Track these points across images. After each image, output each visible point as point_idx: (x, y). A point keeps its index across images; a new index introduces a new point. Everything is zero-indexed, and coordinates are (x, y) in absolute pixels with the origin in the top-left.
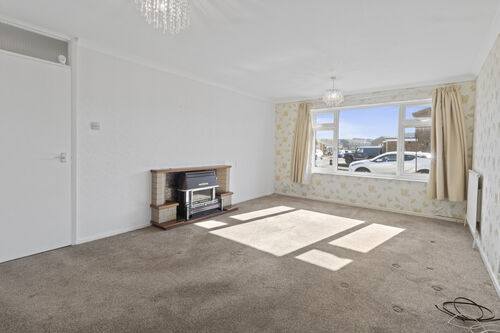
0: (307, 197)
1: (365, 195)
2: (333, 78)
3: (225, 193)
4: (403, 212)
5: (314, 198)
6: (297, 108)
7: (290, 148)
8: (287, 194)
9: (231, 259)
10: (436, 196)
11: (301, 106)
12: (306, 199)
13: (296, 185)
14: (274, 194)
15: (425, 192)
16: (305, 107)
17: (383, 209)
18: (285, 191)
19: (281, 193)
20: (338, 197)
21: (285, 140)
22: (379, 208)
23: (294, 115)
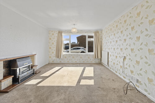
0: (62, 62)
1: (79, 59)
2: (74, 25)
3: (34, 66)
4: (89, 63)
5: (64, 62)
6: (57, 32)
7: (55, 46)
8: (54, 62)
9: (59, 94)
10: (96, 58)
11: (59, 32)
12: (61, 63)
13: (58, 59)
14: (49, 63)
15: (93, 57)
16: (60, 33)
17: (84, 63)
18: (53, 61)
19: (52, 62)
20: (72, 61)
21: (53, 43)
22: (83, 63)
23: (57, 35)
